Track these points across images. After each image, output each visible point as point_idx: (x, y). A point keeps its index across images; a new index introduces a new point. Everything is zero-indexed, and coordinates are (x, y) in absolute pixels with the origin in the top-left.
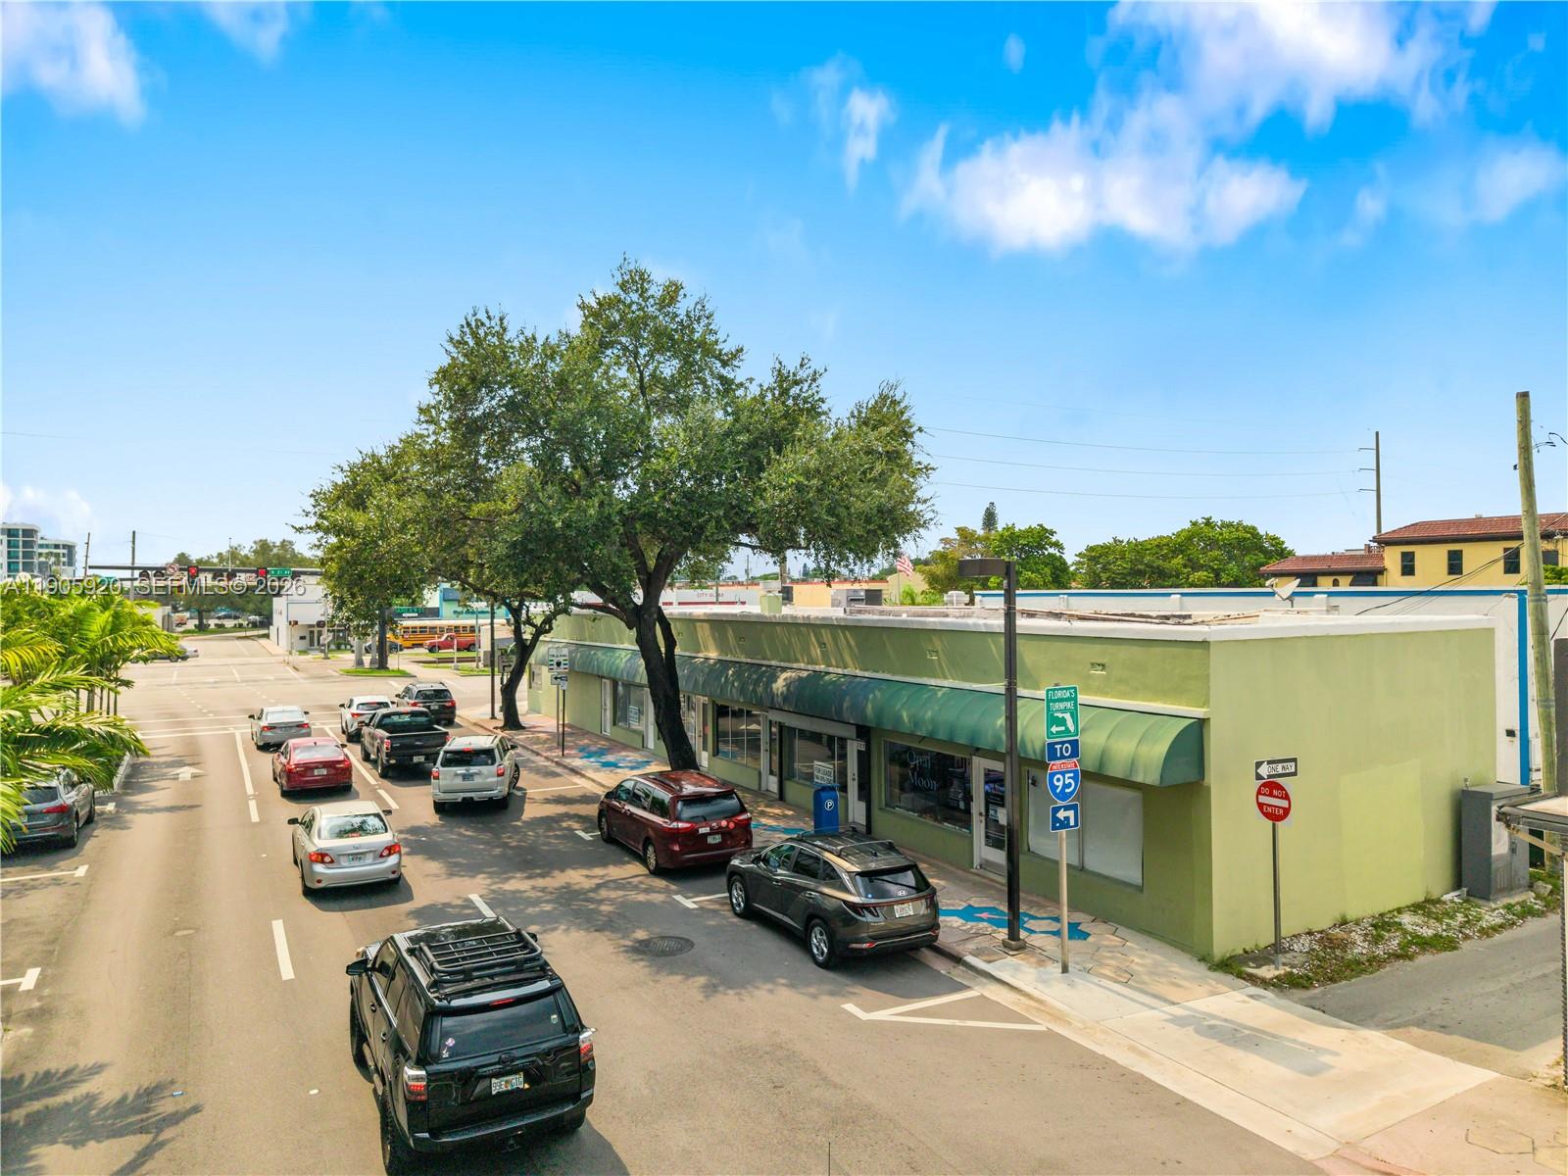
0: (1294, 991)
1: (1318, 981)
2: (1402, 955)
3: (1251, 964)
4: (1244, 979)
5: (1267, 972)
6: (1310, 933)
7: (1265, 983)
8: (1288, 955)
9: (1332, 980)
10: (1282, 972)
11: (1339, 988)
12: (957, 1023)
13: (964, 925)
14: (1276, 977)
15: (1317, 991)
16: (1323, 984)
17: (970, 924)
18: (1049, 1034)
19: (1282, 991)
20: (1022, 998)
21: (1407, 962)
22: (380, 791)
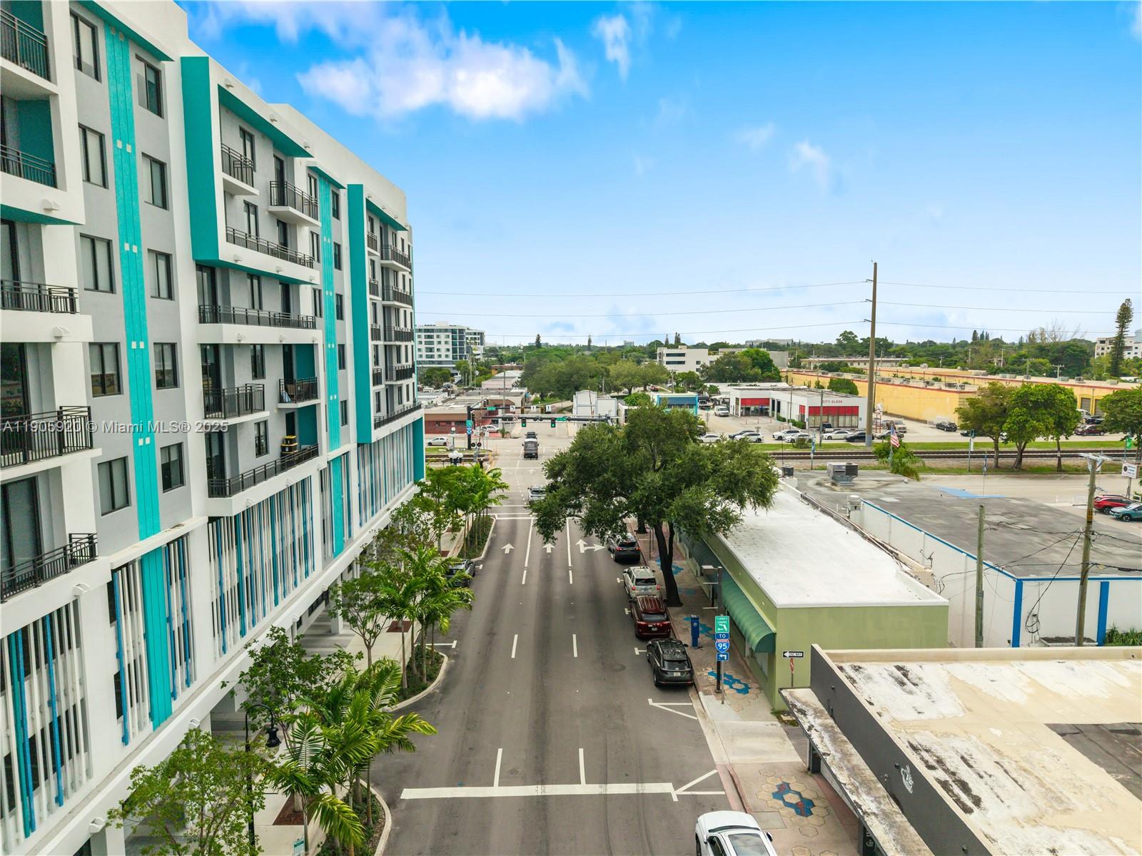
0: (789, 726)
3: (781, 715)
4: (778, 718)
7: (781, 721)
10: (791, 719)
13: (713, 680)
14: (788, 720)
15: (796, 728)
18: (696, 721)
19: (785, 725)
20: (702, 708)
22: (570, 572)
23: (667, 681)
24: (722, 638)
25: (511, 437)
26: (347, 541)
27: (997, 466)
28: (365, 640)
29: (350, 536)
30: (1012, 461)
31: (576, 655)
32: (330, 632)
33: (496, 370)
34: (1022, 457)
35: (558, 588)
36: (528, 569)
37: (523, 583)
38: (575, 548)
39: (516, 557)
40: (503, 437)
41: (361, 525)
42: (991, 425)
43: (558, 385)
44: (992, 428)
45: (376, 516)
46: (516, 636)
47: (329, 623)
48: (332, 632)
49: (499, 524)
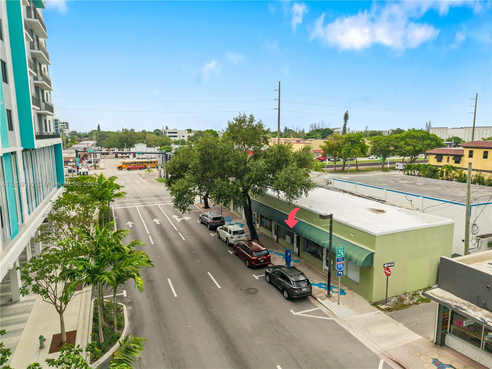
0: (388, 312)
1: (394, 310)
2: (416, 304)
3: (380, 305)
4: (378, 308)
5: (383, 307)
6: (396, 296)
7: (382, 310)
8: (390, 303)
9: (398, 310)
10: (387, 307)
11: (398, 312)
12: (314, 316)
13: (318, 289)
14: (385, 308)
15: (393, 312)
16: (395, 310)
17: (320, 288)
18: (333, 321)
19: (385, 312)
20: (328, 310)
21: (417, 305)
22: (179, 233)
23: (298, 295)
24: (340, 261)
25: (100, 169)
26: (21, 225)
27: (335, 170)
28: (56, 307)
29: (23, 221)
30: (341, 168)
31: (219, 287)
32: (11, 300)
33: (78, 141)
34: (345, 166)
35: (178, 244)
36: (151, 234)
37: (153, 243)
38: (174, 221)
39: (139, 229)
40: (95, 169)
41: (29, 213)
42: (336, 152)
43: (120, 143)
44: (336, 153)
45: (39, 207)
46: (169, 280)
47: (10, 293)
48: (13, 301)
49: (116, 211)
